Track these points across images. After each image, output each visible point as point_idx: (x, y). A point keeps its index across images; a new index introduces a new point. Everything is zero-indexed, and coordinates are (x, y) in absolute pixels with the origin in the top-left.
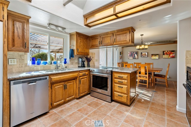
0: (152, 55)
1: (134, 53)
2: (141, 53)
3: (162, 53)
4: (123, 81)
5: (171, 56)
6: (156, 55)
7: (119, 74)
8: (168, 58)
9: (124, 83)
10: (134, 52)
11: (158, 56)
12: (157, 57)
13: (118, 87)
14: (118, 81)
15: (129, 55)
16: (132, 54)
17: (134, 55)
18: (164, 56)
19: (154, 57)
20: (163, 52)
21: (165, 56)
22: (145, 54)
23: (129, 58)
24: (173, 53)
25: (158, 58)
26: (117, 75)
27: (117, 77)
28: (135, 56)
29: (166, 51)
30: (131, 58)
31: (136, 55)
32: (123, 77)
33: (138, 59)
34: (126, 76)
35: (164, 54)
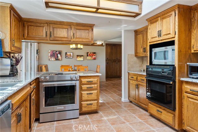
0: (78, 56)
1: (57, 53)
2: (66, 53)
3: (86, 55)
4: (93, 85)
5: (93, 57)
6: (81, 56)
7: (88, 78)
8: (91, 60)
9: (94, 88)
10: (57, 51)
11: (83, 57)
12: (81, 59)
13: (87, 94)
14: (87, 88)
15: (49, 55)
16: (53, 53)
17: (57, 55)
18: (87, 57)
19: (79, 59)
20: (87, 53)
21: (89, 58)
22: (70, 55)
23: (49, 59)
24: (94, 54)
25: (83, 60)
26: (85, 80)
27: (86, 82)
28: (58, 57)
29: (90, 53)
30: (53, 59)
31: (59, 55)
32: (92, 82)
33: (62, 60)
34: (96, 79)
35: (88, 56)
